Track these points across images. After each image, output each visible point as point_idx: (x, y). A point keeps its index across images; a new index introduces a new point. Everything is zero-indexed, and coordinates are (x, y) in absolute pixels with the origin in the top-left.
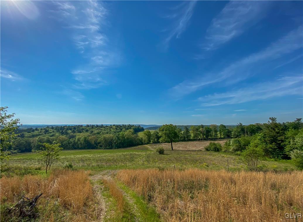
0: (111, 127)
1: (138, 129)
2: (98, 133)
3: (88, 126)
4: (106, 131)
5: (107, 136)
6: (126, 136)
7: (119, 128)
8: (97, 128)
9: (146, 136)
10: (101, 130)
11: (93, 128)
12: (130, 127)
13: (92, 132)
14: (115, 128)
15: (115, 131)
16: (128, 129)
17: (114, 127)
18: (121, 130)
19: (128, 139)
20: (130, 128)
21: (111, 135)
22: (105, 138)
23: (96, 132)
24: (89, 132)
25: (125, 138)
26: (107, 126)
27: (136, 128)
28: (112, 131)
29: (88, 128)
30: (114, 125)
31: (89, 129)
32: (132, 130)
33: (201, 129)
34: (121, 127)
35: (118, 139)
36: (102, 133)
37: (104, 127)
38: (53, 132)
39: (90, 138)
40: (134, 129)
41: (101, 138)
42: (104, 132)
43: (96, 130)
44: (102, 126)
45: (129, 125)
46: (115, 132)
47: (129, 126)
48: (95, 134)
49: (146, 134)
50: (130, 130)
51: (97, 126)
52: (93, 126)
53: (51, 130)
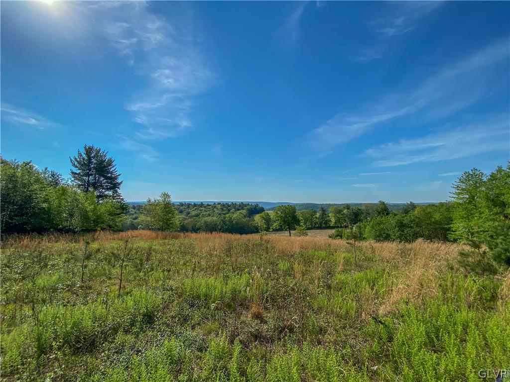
0: (214, 206)
1: (255, 210)
2: (197, 216)
3: (182, 204)
4: (208, 213)
5: (209, 219)
6: (234, 219)
7: (227, 207)
8: (195, 208)
9: (263, 221)
10: (200, 210)
11: (189, 207)
12: (242, 206)
13: (189, 213)
14: (221, 208)
15: (219, 212)
16: (238, 210)
17: (219, 207)
18: (229, 211)
19: (237, 223)
20: (243, 209)
21: (215, 218)
22: (205, 222)
23: (193, 213)
24: (185, 213)
25: (234, 222)
26: (208, 205)
27: (251, 209)
28: (216, 212)
29: (182, 208)
30: (219, 204)
31: (183, 210)
32: (244, 212)
33: (345, 211)
34: (229, 206)
35: (224, 224)
36: (202, 215)
37: (205, 207)
38: (136, 212)
39: (186, 222)
40: (248, 209)
41: (202, 221)
42: (204, 213)
43: (193, 210)
44: (202, 205)
45: (242, 203)
46: (220, 214)
47: (240, 206)
48: (192, 216)
49: (263, 217)
50: (241, 211)
51: (195, 205)
52: (189, 205)
53: (132, 211)
